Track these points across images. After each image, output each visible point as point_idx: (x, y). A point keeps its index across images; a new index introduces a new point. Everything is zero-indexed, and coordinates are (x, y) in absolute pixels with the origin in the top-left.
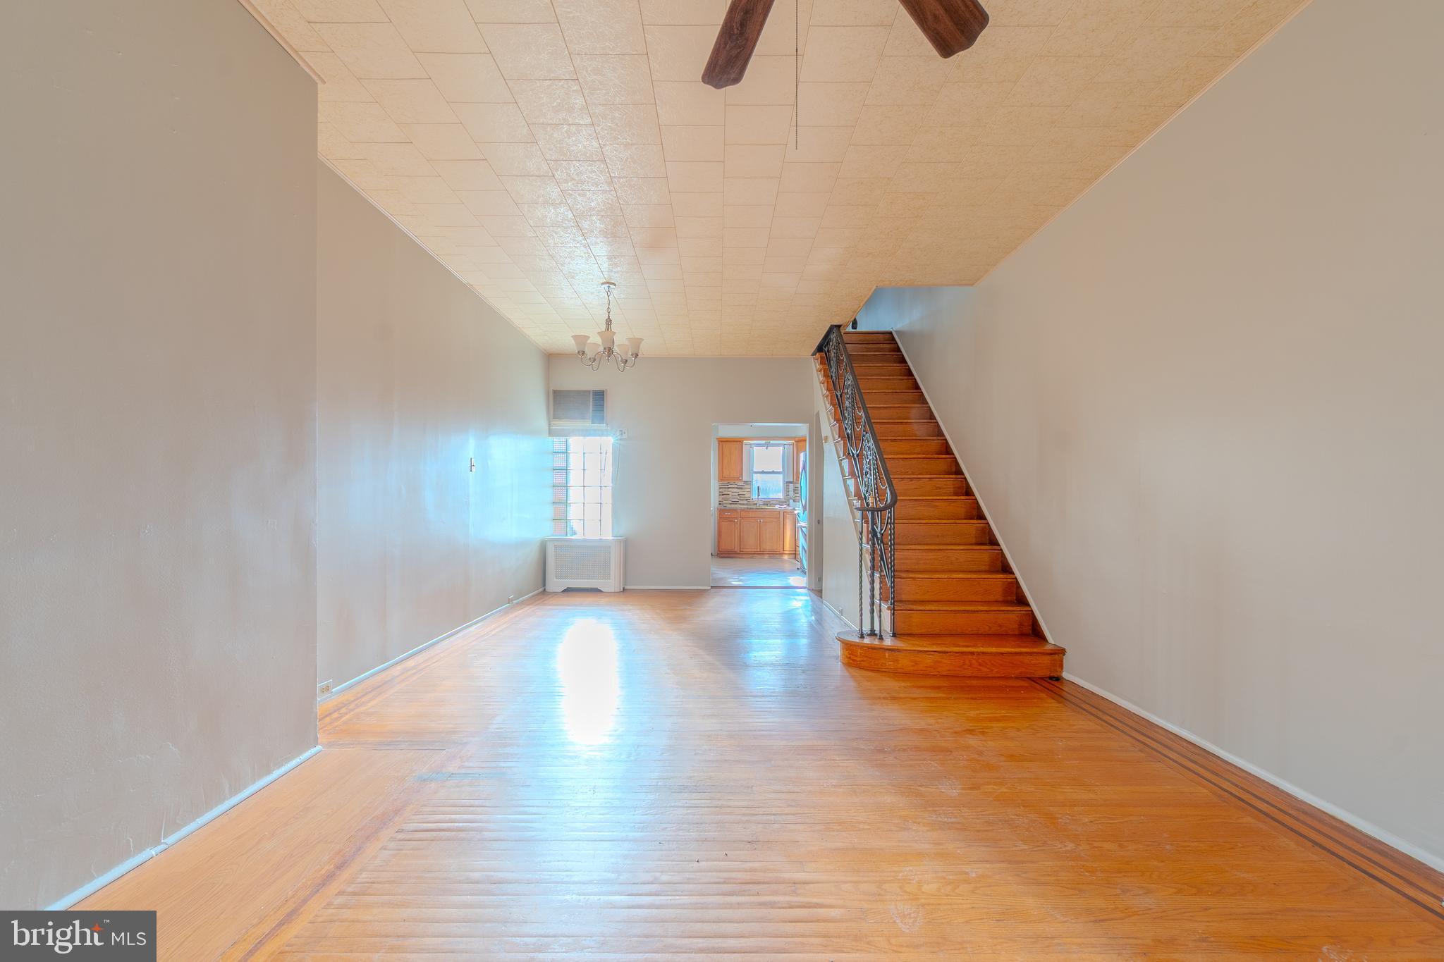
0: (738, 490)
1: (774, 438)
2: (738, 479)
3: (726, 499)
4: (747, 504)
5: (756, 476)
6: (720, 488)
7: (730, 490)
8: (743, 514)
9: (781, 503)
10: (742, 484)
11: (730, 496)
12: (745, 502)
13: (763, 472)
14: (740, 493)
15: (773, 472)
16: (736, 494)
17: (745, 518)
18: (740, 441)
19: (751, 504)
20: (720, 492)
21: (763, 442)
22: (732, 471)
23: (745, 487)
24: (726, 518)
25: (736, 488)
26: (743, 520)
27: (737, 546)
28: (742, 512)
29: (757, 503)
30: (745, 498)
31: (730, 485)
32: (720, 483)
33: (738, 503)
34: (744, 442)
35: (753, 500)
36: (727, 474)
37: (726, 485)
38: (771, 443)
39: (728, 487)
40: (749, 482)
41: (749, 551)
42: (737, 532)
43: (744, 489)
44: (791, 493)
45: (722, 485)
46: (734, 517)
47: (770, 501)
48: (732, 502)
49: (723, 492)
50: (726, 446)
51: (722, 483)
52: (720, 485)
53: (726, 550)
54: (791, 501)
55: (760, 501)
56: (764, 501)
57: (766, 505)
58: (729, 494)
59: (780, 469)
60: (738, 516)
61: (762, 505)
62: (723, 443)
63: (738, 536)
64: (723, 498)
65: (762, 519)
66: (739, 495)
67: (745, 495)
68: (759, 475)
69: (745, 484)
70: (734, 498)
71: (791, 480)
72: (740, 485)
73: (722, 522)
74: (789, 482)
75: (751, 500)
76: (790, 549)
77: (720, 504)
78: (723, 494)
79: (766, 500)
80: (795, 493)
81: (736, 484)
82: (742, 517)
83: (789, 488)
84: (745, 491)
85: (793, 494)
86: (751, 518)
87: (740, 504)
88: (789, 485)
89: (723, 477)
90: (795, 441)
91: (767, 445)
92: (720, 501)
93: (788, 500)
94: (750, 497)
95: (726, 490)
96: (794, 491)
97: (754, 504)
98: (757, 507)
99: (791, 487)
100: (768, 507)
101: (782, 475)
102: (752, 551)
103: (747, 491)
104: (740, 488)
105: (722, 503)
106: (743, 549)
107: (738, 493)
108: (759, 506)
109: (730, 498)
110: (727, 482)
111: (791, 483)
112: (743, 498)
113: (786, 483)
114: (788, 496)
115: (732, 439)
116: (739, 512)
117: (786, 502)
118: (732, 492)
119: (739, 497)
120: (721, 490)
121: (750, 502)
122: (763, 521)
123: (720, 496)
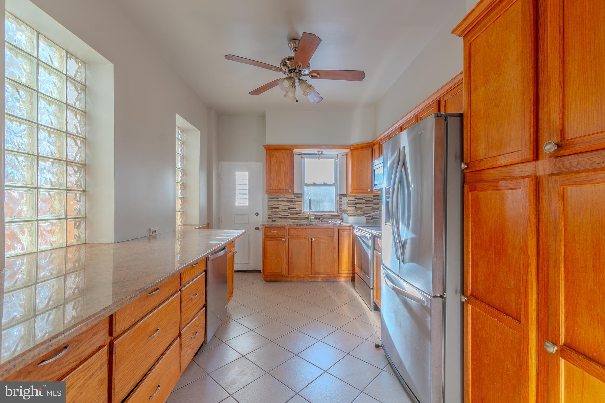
0: (289, 204)
1: (327, 147)
2: (287, 192)
3: (276, 213)
4: (297, 219)
5: (306, 188)
6: (269, 201)
7: (280, 203)
8: (292, 232)
9: (333, 217)
10: (293, 196)
11: (280, 210)
12: (296, 216)
13: (315, 185)
14: (291, 206)
15: (325, 185)
16: (287, 208)
17: (294, 236)
18: (291, 150)
19: (301, 219)
20: (269, 205)
21: (314, 151)
22: (281, 182)
23: (295, 200)
24: (272, 236)
25: (286, 201)
26: (291, 238)
27: (284, 269)
28: (291, 230)
29: (308, 218)
30: (296, 212)
31: (279, 198)
32: (269, 195)
33: (287, 218)
34: (295, 150)
35: (303, 214)
36: (274, 187)
37: (274, 198)
38: (324, 153)
39: (278, 199)
40: (300, 196)
41: (299, 274)
42: (285, 253)
43: (293, 202)
44: (345, 207)
45: (271, 198)
46: (281, 235)
47: (322, 216)
48: (280, 218)
49: (272, 205)
50: (274, 155)
51: (271, 196)
52: (269, 198)
53: (272, 272)
54: (345, 216)
55: (311, 215)
56: (316, 216)
57: (318, 220)
58: (278, 208)
59: (333, 182)
60: (286, 235)
61: (314, 220)
62: (271, 151)
63: (286, 257)
64: (273, 212)
65: (314, 238)
66: (289, 208)
67: (295, 208)
68: (311, 187)
69: (295, 197)
70: (284, 212)
71: (345, 193)
72: (289, 198)
73: (268, 240)
74: (342, 195)
75: (302, 214)
76: (347, 271)
77: (268, 217)
78: (272, 208)
79: (318, 215)
80: (349, 206)
81: (287, 197)
82: (290, 235)
83: (342, 202)
84: (295, 205)
85: (347, 208)
86: (301, 237)
87: (289, 219)
88: (342, 198)
89: (271, 188)
90: (350, 150)
91: (319, 156)
92: (269, 215)
93: (342, 214)
94: (301, 211)
95: (274, 203)
96: (347, 205)
97: (305, 219)
98: (307, 222)
99: (345, 200)
100: (320, 222)
101: (335, 188)
102: (303, 274)
103: (298, 205)
104: (290, 201)
105: (271, 217)
106: (292, 272)
107: (288, 207)
108: (310, 221)
109: (280, 212)
110: (277, 195)
111: (344, 195)
112: (294, 212)
113: (339, 196)
114: (341, 210)
115: (281, 147)
116: (288, 229)
117: (339, 216)
118: (282, 206)
119: (289, 211)
120: (270, 204)
121: (300, 217)
122: (315, 241)
123: (268, 209)
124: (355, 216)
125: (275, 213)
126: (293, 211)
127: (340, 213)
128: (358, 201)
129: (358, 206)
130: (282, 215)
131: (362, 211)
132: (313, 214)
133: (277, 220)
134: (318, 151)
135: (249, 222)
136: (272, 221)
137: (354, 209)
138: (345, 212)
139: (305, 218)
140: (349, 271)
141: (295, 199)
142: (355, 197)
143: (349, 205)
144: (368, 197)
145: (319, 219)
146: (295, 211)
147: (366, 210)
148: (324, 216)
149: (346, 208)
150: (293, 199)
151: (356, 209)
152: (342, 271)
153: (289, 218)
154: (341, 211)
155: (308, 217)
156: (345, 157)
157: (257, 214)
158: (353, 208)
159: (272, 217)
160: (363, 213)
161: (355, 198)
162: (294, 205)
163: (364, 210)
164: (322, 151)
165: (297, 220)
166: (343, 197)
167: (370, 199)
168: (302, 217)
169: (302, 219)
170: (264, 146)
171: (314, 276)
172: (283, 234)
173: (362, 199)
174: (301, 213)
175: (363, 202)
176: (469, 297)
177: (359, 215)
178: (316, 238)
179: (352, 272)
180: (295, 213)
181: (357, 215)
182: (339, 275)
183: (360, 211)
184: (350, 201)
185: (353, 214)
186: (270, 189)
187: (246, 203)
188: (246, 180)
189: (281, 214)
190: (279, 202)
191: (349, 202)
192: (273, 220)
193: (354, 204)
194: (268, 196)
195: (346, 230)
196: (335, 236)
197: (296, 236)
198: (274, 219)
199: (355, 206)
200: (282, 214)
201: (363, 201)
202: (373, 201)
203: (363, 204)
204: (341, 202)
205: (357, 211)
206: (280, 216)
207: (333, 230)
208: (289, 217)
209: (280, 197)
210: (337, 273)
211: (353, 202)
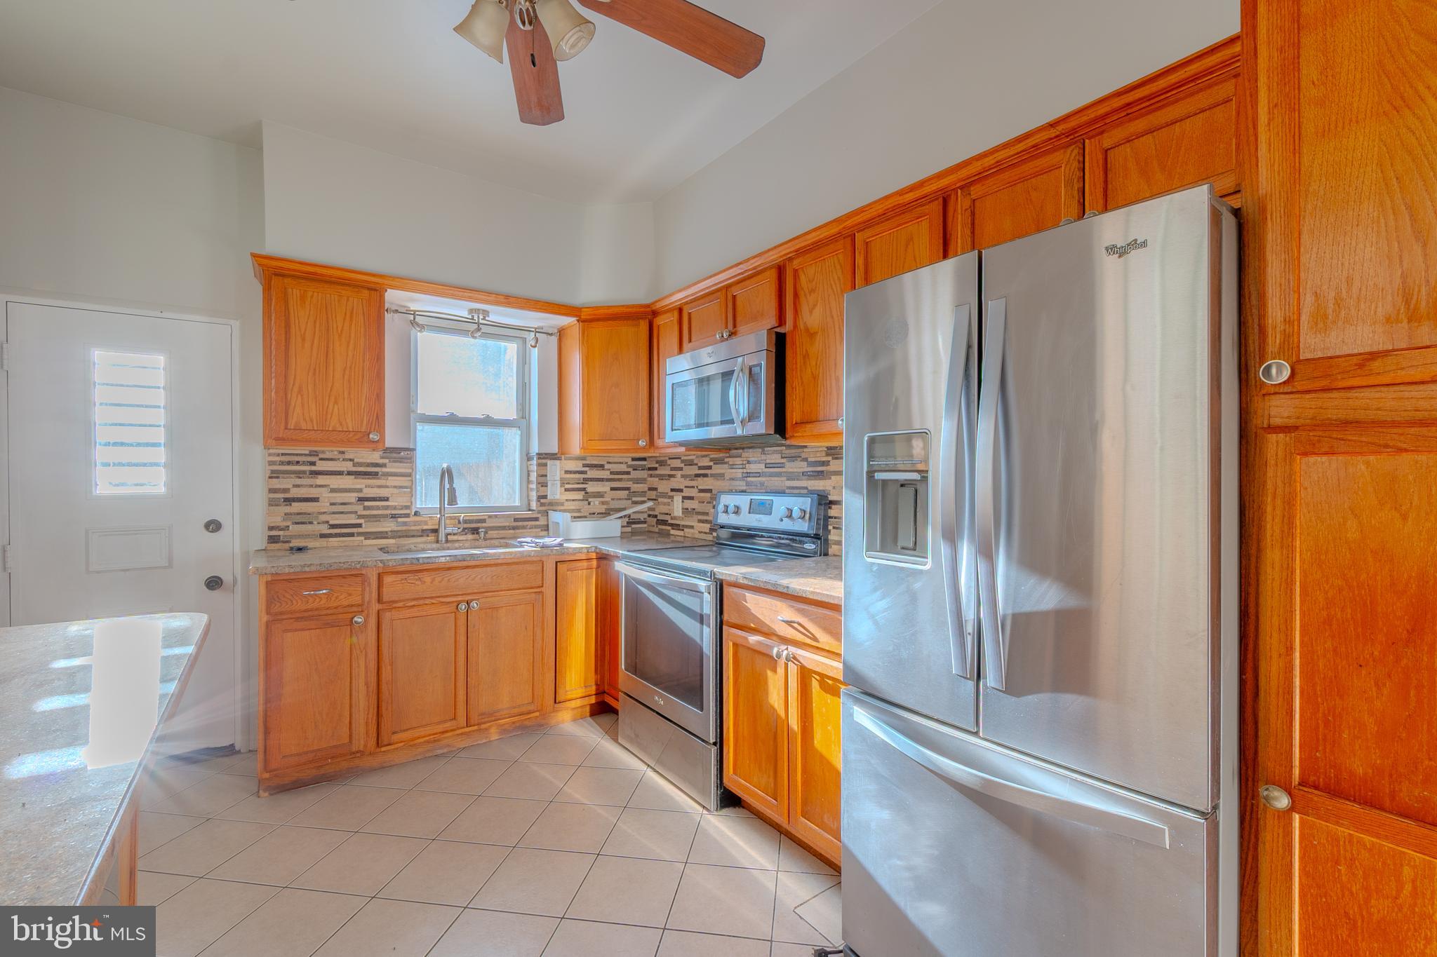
0: (360, 483)
1: (503, 298)
2: (362, 439)
3: (303, 519)
4: (396, 535)
5: (424, 433)
6: (274, 475)
7: (321, 480)
8: (393, 586)
9: (519, 524)
10: (375, 457)
11: (324, 505)
12: (389, 526)
13: (454, 421)
14: (369, 492)
15: (487, 422)
16: (352, 497)
17: (401, 601)
18: (376, 290)
19: (407, 536)
20: (272, 491)
21: (459, 309)
22: (336, 403)
23: (384, 470)
24: (306, 611)
25: (349, 473)
26: (390, 610)
27: (360, 729)
28: (388, 579)
29: (436, 531)
30: (388, 512)
31: (319, 463)
32: (271, 451)
33: (352, 535)
34: (393, 296)
35: (417, 518)
36: (305, 420)
37: (298, 462)
38: (492, 318)
39: (313, 468)
40: (404, 454)
41: (422, 734)
42: (366, 667)
43: (378, 479)
44: (555, 492)
45: (282, 463)
46: (346, 603)
47: (484, 521)
48: (323, 536)
49: (286, 491)
50: (303, 298)
51: (283, 454)
52: (271, 463)
53: (306, 753)
54: (555, 517)
55: (448, 521)
56: (465, 522)
57: (470, 537)
58: (315, 500)
59: (512, 414)
60: (367, 599)
61: (455, 538)
62: (286, 280)
63: (367, 684)
64: (291, 514)
65: (478, 599)
66: (361, 500)
67: (387, 499)
68: (439, 429)
69: (386, 461)
70: (342, 513)
71: (555, 450)
72: (360, 464)
73: (286, 631)
74: (546, 454)
75: (412, 519)
76: (582, 688)
77: (270, 537)
78: (289, 501)
79: (471, 518)
80: (567, 490)
81: (351, 460)
82: (386, 598)
83: (546, 476)
84: (387, 487)
85: (561, 493)
86: (428, 601)
87: (363, 538)
88: (545, 465)
89: (291, 426)
90: (578, 321)
91: (476, 327)
92: (271, 528)
93: (546, 513)
94: (407, 507)
95: (298, 482)
96: (562, 484)
97: (422, 536)
98: (435, 546)
99: (555, 470)
100: (481, 542)
101: (519, 432)
102: (435, 731)
103: (395, 487)
104: (366, 474)
105: (281, 533)
106: (394, 733)
107: (356, 495)
108: (444, 539)
109: (324, 513)
110: (307, 452)
111: (553, 457)
112: (380, 512)
113: (539, 458)
114: (542, 501)
115: (339, 273)
116: (374, 580)
117: (536, 519)
118: (333, 491)
119: (359, 508)
120: (276, 484)
121: (404, 528)
122: (481, 609)
123: (270, 505)
124: (585, 517)
125: (299, 519)
126: (378, 508)
127: (539, 512)
128: (592, 474)
129: (592, 488)
130: (333, 526)
131: (603, 503)
132: (451, 518)
133: (310, 544)
134: (471, 311)
135: (170, 560)
136: (291, 549)
137: (581, 498)
138: (554, 505)
139: (423, 530)
140: (588, 689)
141: (384, 465)
142: (585, 462)
143: (567, 486)
144: (620, 463)
145: (475, 531)
146: (387, 508)
147: (613, 499)
148: (489, 524)
149: (558, 494)
150: (377, 465)
151: (588, 496)
152: (566, 692)
153: (359, 534)
154: (542, 505)
155: (437, 527)
156: (554, 339)
157: (213, 526)
158: (580, 495)
159: (287, 533)
160: (605, 507)
161: (584, 466)
162: (380, 487)
163: (607, 499)
164: (486, 313)
165: (392, 541)
166: (549, 462)
167: (623, 468)
168: (413, 528)
169: (413, 536)
170: (254, 256)
171: (476, 728)
172: (356, 599)
173: (601, 467)
174: (407, 516)
175: (605, 477)
176: (1295, 792)
177: (594, 514)
178: (484, 600)
179: (597, 689)
180: (385, 516)
181: (590, 514)
182: (556, 706)
183: (597, 503)
184: (570, 472)
185: (579, 511)
186: (286, 428)
187: (157, 484)
188: (155, 387)
189: (327, 522)
190: (320, 476)
191: (568, 476)
192: (291, 545)
193: (580, 483)
194: (270, 455)
195: (579, 564)
196: (544, 585)
197: (408, 600)
198: (296, 543)
199: (584, 489)
200: (331, 523)
201: (605, 474)
202: (632, 472)
203: (607, 483)
204: (542, 476)
205: (589, 504)
206: (325, 529)
207: (540, 568)
208: (360, 530)
209: (321, 459)
210: (553, 701)
211: (577, 476)
